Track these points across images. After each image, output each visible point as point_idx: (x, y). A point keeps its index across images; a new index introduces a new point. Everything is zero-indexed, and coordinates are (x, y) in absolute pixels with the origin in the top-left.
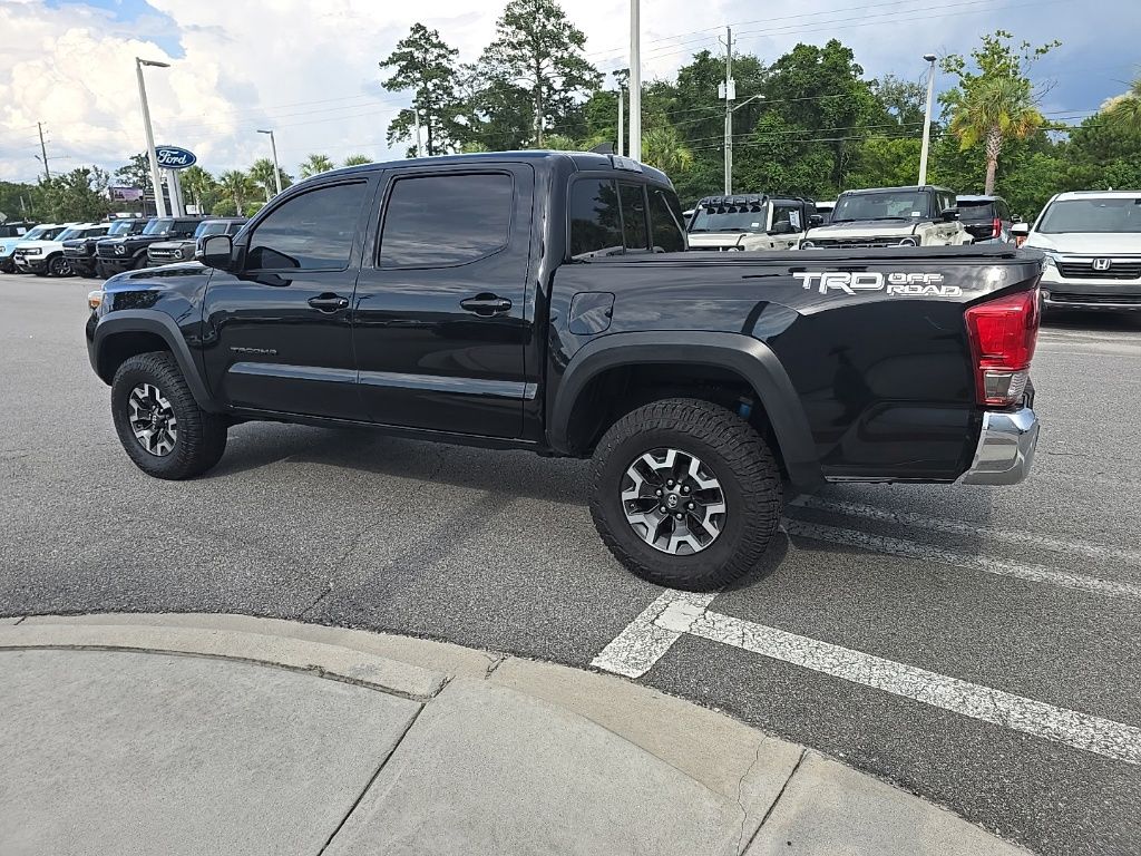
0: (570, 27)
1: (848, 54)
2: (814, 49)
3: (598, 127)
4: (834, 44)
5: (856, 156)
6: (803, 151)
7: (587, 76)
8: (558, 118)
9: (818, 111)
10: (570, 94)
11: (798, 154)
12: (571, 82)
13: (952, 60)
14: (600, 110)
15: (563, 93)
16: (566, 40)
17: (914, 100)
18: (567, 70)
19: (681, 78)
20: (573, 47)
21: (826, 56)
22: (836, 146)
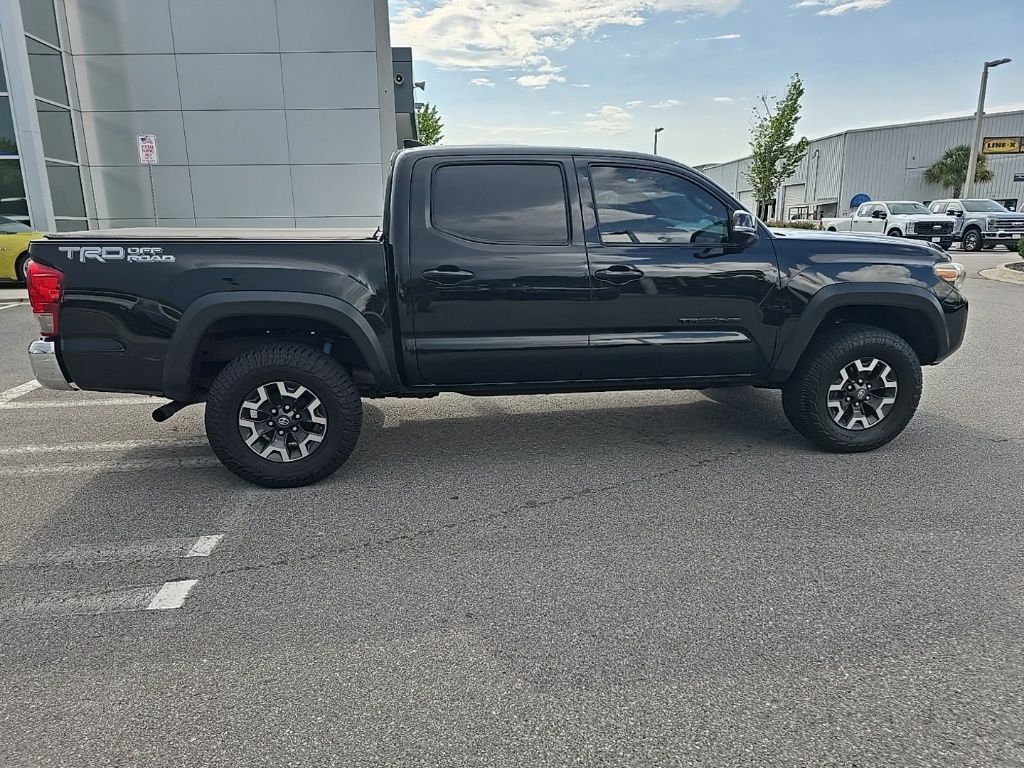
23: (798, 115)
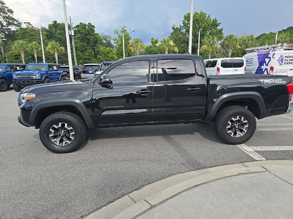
0: (7, 7)
1: (94, 27)
2: (85, 25)
3: (23, 38)
4: (89, 23)
5: (98, 51)
6: (86, 49)
7: (15, 23)
8: (6, 34)
9: (88, 40)
10: (9, 27)
11: (85, 50)
12: (9, 24)
13: (116, 31)
14: (23, 33)
15: (6, 27)
16: (7, 12)
17: (109, 39)
18: (8, 20)
19: (49, 27)
20: (9, 14)
21: (88, 27)
22: (94, 49)
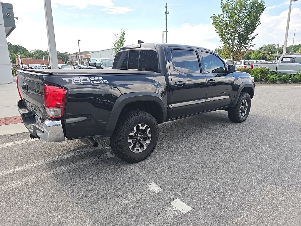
23: (125, 40)
